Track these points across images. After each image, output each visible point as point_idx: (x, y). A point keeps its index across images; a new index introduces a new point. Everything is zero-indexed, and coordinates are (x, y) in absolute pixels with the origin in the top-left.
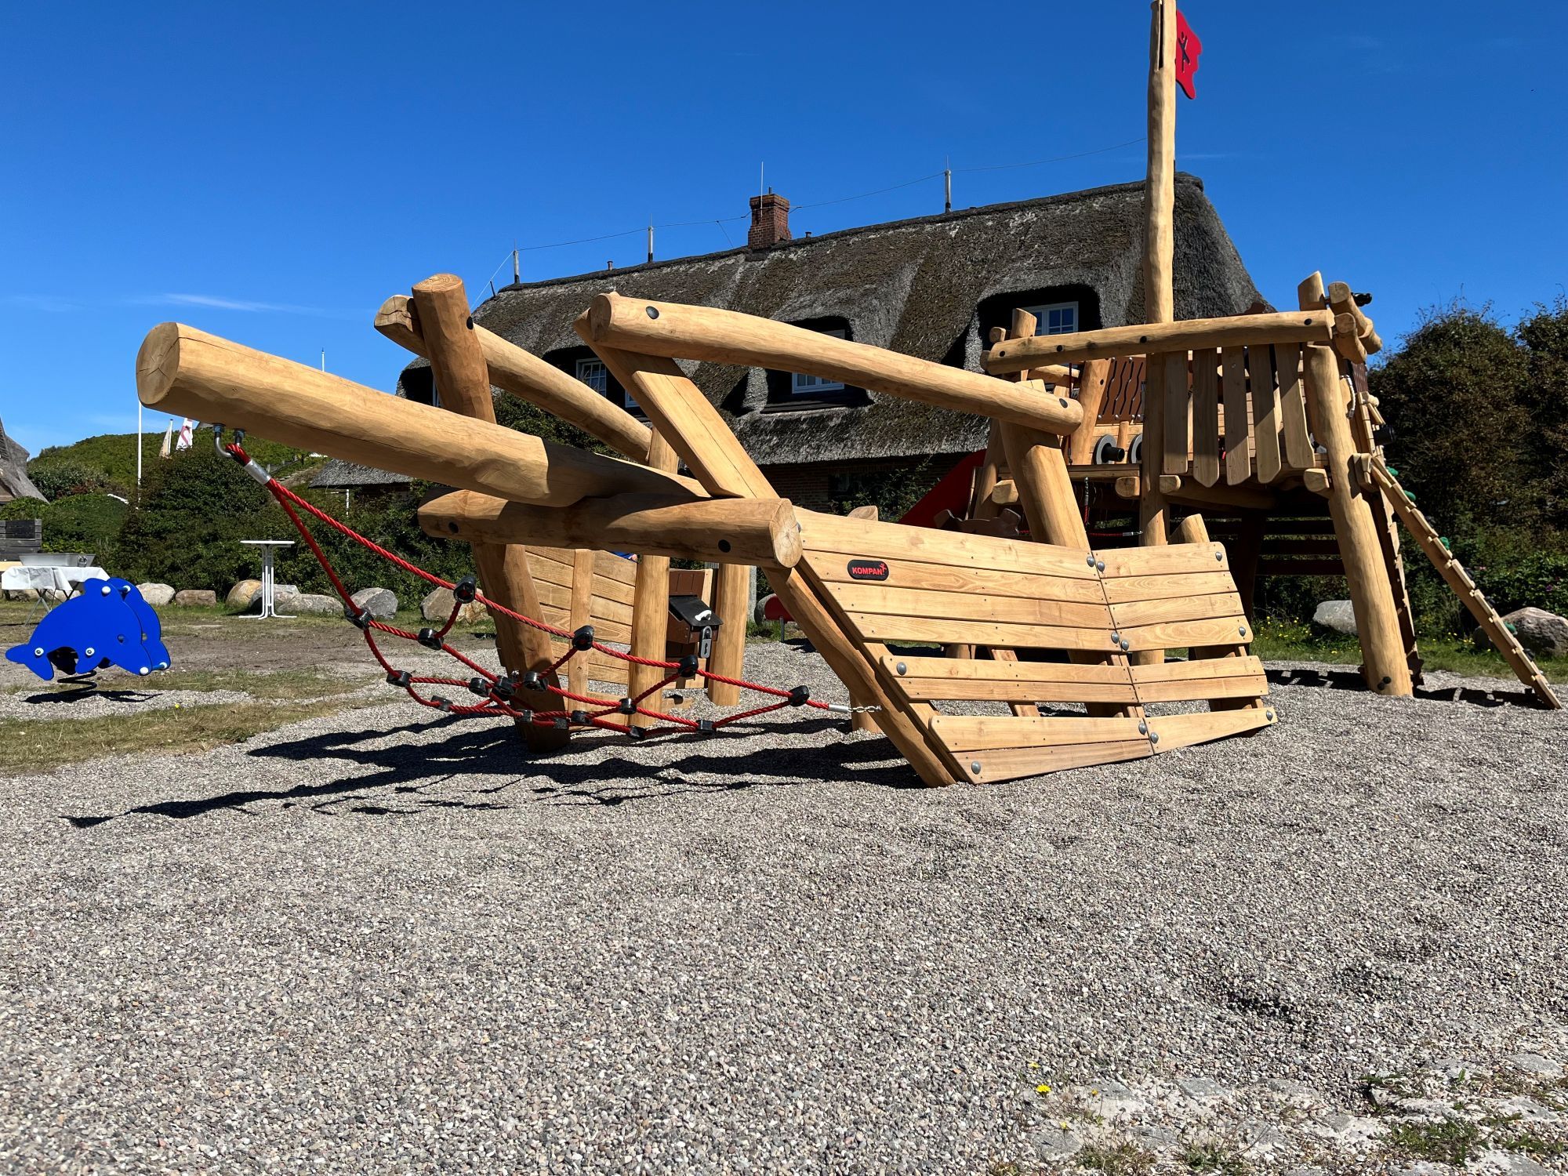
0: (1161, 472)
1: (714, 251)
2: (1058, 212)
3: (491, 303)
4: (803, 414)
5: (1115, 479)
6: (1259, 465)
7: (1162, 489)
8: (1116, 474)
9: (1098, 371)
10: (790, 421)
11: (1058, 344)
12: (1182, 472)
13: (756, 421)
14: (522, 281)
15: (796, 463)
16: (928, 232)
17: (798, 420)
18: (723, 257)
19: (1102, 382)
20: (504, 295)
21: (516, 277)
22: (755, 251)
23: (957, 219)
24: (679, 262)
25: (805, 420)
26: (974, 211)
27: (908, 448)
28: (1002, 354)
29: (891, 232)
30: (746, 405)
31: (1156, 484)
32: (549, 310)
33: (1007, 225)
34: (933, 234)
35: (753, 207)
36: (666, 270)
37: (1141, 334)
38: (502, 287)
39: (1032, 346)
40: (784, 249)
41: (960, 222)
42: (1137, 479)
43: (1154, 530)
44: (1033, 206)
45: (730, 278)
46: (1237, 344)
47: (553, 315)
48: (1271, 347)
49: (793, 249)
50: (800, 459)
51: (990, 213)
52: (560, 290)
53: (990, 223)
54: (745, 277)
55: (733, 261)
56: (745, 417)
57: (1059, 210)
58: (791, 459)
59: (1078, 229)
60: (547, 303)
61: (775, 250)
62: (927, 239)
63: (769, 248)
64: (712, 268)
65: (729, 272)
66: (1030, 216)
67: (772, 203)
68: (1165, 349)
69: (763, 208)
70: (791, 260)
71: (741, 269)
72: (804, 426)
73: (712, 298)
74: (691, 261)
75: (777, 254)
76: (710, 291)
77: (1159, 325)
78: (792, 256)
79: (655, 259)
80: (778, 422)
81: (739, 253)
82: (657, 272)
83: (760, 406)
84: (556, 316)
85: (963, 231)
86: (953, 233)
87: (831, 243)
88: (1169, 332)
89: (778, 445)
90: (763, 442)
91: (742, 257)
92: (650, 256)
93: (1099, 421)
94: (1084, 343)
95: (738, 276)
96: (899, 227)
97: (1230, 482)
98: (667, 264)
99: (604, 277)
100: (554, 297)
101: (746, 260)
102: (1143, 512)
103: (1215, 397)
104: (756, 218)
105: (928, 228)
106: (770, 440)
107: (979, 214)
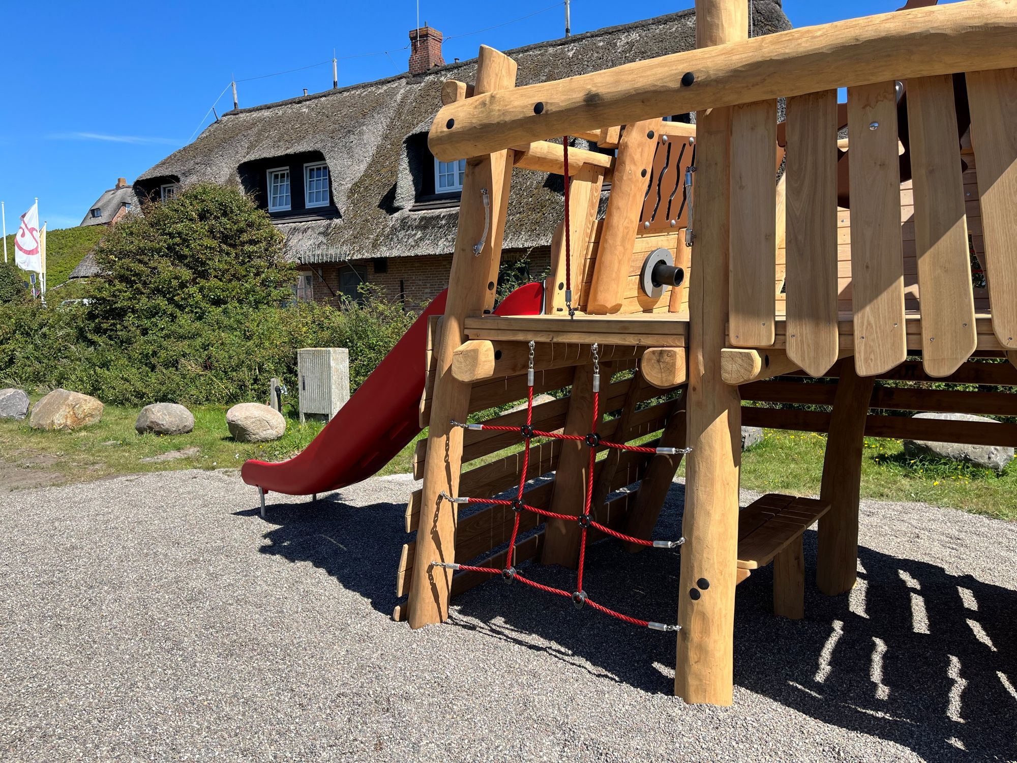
0: (724, 341)
1: (383, 78)
2: (657, 31)
3: (216, 125)
4: (443, 212)
5: (642, 349)
6: (926, 335)
7: (725, 376)
8: (645, 341)
9: (637, 157)
10: (432, 218)
11: (537, 100)
12: (764, 343)
13: (405, 218)
14: (240, 108)
15: (435, 255)
16: (550, 54)
17: (438, 217)
18: (389, 82)
19: (644, 173)
20: (225, 118)
21: (235, 104)
22: (414, 76)
23: (574, 41)
24: (356, 88)
25: (444, 217)
26: (588, 34)
27: (526, 241)
28: (450, 124)
29: (521, 55)
30: (396, 204)
31: (715, 365)
32: (255, 130)
33: (615, 44)
34: (555, 55)
35: (412, 39)
36: (346, 94)
37: (684, 68)
38: (225, 112)
39: (496, 107)
40: (436, 73)
41: (576, 44)
42: (680, 352)
43: (711, 447)
44: (636, 27)
45: (391, 99)
46: (885, 76)
47: (259, 134)
48: (959, 80)
49: (443, 73)
50: (438, 251)
51: (601, 35)
52: (266, 113)
53: (601, 44)
54: (405, 97)
55: (396, 84)
56: (396, 215)
57: (659, 29)
58: (431, 251)
59: (673, 44)
60: (254, 124)
61: (430, 74)
62: (549, 60)
63: (425, 73)
64: (381, 91)
65: (392, 94)
66: (634, 36)
67: (426, 35)
68: (733, 99)
69: (419, 39)
70: (441, 82)
71: (402, 91)
72: (443, 222)
73: (375, 115)
74: (364, 86)
75: (431, 78)
76: (374, 109)
77: (720, 47)
78: (442, 79)
79: (339, 87)
80: (422, 219)
81: (401, 78)
82: (339, 95)
83: (409, 204)
84: (260, 134)
85: (579, 51)
86: (571, 54)
87: (473, 67)
88: (739, 59)
89: (421, 239)
90: (410, 236)
91: (404, 81)
92: (335, 84)
93: (642, 230)
94: (578, 96)
95: (399, 97)
96: (527, 51)
97: (863, 369)
98: (347, 90)
99: (300, 102)
100: (260, 120)
101: (407, 83)
102: (692, 414)
103: (832, 193)
104: (415, 49)
105: (551, 50)
106: (415, 234)
107: (592, 36)
